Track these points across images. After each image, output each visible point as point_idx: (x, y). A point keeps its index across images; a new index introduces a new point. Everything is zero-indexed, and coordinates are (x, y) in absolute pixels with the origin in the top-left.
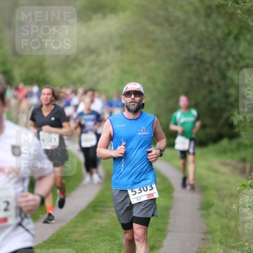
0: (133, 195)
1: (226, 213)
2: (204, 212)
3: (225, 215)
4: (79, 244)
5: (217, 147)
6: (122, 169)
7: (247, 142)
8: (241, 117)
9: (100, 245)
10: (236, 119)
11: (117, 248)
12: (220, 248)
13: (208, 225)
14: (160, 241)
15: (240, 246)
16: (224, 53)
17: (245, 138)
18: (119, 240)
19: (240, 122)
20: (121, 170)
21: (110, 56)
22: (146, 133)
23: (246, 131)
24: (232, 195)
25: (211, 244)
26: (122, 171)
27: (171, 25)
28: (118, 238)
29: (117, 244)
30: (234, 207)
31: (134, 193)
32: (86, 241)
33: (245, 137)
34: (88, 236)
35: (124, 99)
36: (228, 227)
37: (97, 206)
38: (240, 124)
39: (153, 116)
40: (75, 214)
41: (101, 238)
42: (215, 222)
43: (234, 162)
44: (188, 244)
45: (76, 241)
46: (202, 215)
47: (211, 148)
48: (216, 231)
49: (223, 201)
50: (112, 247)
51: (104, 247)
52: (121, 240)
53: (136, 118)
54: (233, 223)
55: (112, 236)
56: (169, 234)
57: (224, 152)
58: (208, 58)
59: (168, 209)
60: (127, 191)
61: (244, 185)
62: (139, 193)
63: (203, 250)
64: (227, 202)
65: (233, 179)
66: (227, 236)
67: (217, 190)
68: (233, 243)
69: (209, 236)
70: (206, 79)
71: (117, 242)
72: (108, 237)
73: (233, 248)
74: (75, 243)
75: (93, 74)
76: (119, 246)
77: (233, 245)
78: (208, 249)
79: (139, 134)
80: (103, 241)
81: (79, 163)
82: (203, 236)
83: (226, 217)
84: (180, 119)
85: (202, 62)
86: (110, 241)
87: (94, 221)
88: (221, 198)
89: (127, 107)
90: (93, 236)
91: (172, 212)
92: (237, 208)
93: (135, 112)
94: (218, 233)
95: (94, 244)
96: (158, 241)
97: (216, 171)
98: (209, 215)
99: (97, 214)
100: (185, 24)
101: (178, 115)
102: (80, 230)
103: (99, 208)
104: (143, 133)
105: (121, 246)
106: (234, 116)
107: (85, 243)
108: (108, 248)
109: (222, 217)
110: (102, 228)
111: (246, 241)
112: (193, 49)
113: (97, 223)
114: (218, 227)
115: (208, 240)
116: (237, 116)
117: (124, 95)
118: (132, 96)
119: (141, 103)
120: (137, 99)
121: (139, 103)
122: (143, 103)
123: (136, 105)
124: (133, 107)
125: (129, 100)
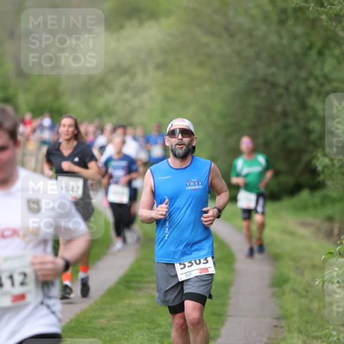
0: (181, 269)
1: (306, 291)
2: (276, 290)
3: (304, 294)
4: (106, 333)
5: (294, 201)
6: (167, 235)
7: (335, 194)
9: (135, 335)
11: (159, 339)
12: (299, 339)
13: (282, 307)
14: (217, 329)
17: (332, 189)
18: (161, 328)
20: (165, 236)
21: (149, 78)
22: (197, 187)
24: (314, 267)
26: (166, 238)
27: (232, 36)
28: (159, 325)
29: (159, 333)
31: (182, 266)
35: (168, 140)
36: (310, 310)
37: (132, 281)
39: (209, 161)
40: (102, 293)
42: (292, 304)
43: (318, 222)
44: (254, 334)
45: (103, 329)
46: (273, 294)
48: (292, 315)
50: (152, 337)
51: (141, 336)
53: (184, 167)
54: (315, 305)
56: (229, 319)
57: (305, 208)
59: (227, 285)
60: (173, 264)
62: (189, 267)
63: (275, 341)
64: (308, 276)
66: (307, 323)
68: (316, 332)
69: (283, 323)
71: (158, 330)
72: (146, 324)
75: (126, 102)
76: (161, 335)
78: (281, 339)
79: (189, 188)
81: (107, 223)
82: (276, 323)
83: (306, 296)
84: (242, 169)
86: (148, 329)
87: (127, 301)
88: (300, 271)
89: (172, 151)
91: (232, 289)
93: (183, 157)
94: (295, 319)
95: (127, 332)
96: (214, 329)
97: (292, 234)
99: (131, 292)
100: (250, 34)
101: (240, 163)
103: (133, 284)
104: (193, 187)
105: (163, 336)
108: (146, 338)
109: (301, 296)
110: (137, 311)
113: (130, 304)
114: (295, 310)
115: (281, 327)
117: (168, 134)
118: (180, 137)
119: (190, 147)
120: (186, 140)
121: (188, 146)
122: (194, 145)
123: (184, 148)
124: (180, 152)
125: (174, 141)
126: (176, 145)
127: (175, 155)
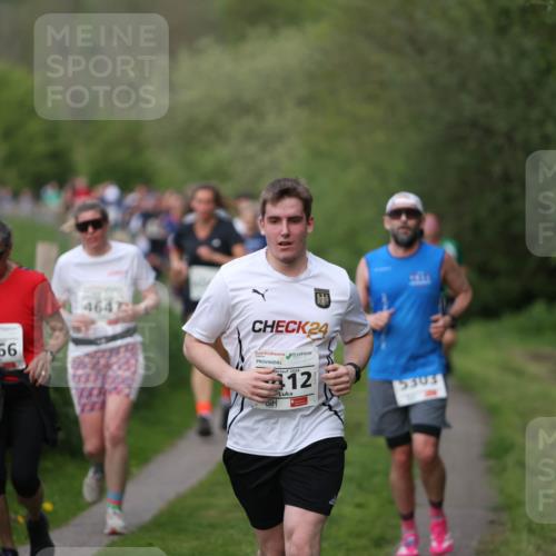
5: (522, 319)
16: (536, 114)
27: (421, 51)
47: (509, 322)
57: (537, 330)
58: (501, 125)
70: (497, 169)
85: (489, 132)
107: (231, 531)
112: (469, 105)
118: (404, 217)
123: (410, 233)
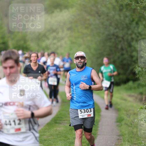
1: (131, 124)
2: (118, 123)
3: (130, 125)
4: (46, 142)
8: (140, 69)
9: (59, 143)
10: (137, 70)
11: (68, 145)
12: (128, 145)
13: (121, 131)
15: (139, 143)
18: (70, 140)
19: (139, 71)
23: (143, 77)
24: (134, 114)
25: (122, 142)
28: (69, 139)
29: (69, 142)
30: (136, 121)
32: (50, 140)
33: (142, 80)
34: (52, 137)
35: (75, 61)
36: (133, 132)
37: (57, 120)
38: (139, 73)
40: (44, 125)
41: (59, 138)
42: (125, 130)
43: (136, 95)
44: (109, 142)
45: (45, 140)
46: (118, 125)
49: (129, 117)
50: (65, 144)
51: (61, 144)
52: (71, 140)
54: (135, 130)
55: (66, 137)
61: (142, 108)
65: (135, 105)
66: (132, 138)
67: (126, 111)
68: (135, 141)
71: (68, 141)
72: (63, 138)
73: (135, 144)
74: (44, 141)
76: (69, 143)
77: (135, 142)
80: (61, 140)
82: (118, 137)
83: (131, 127)
86: (64, 140)
87: (55, 128)
89: (77, 65)
90: (54, 137)
92: (137, 121)
95: (55, 142)
98: (122, 125)
102: (47, 134)
105: (71, 143)
106: (136, 68)
108: (63, 144)
109: (129, 126)
110: (60, 132)
111: (143, 140)
113: (56, 130)
116: (137, 68)
117: (75, 58)
118: (80, 59)
119: (84, 63)
120: (82, 61)
121: (83, 63)
122: (86, 62)
123: (82, 64)
124: (80, 65)
125: (78, 61)
126: (78, 63)
127: (78, 67)
